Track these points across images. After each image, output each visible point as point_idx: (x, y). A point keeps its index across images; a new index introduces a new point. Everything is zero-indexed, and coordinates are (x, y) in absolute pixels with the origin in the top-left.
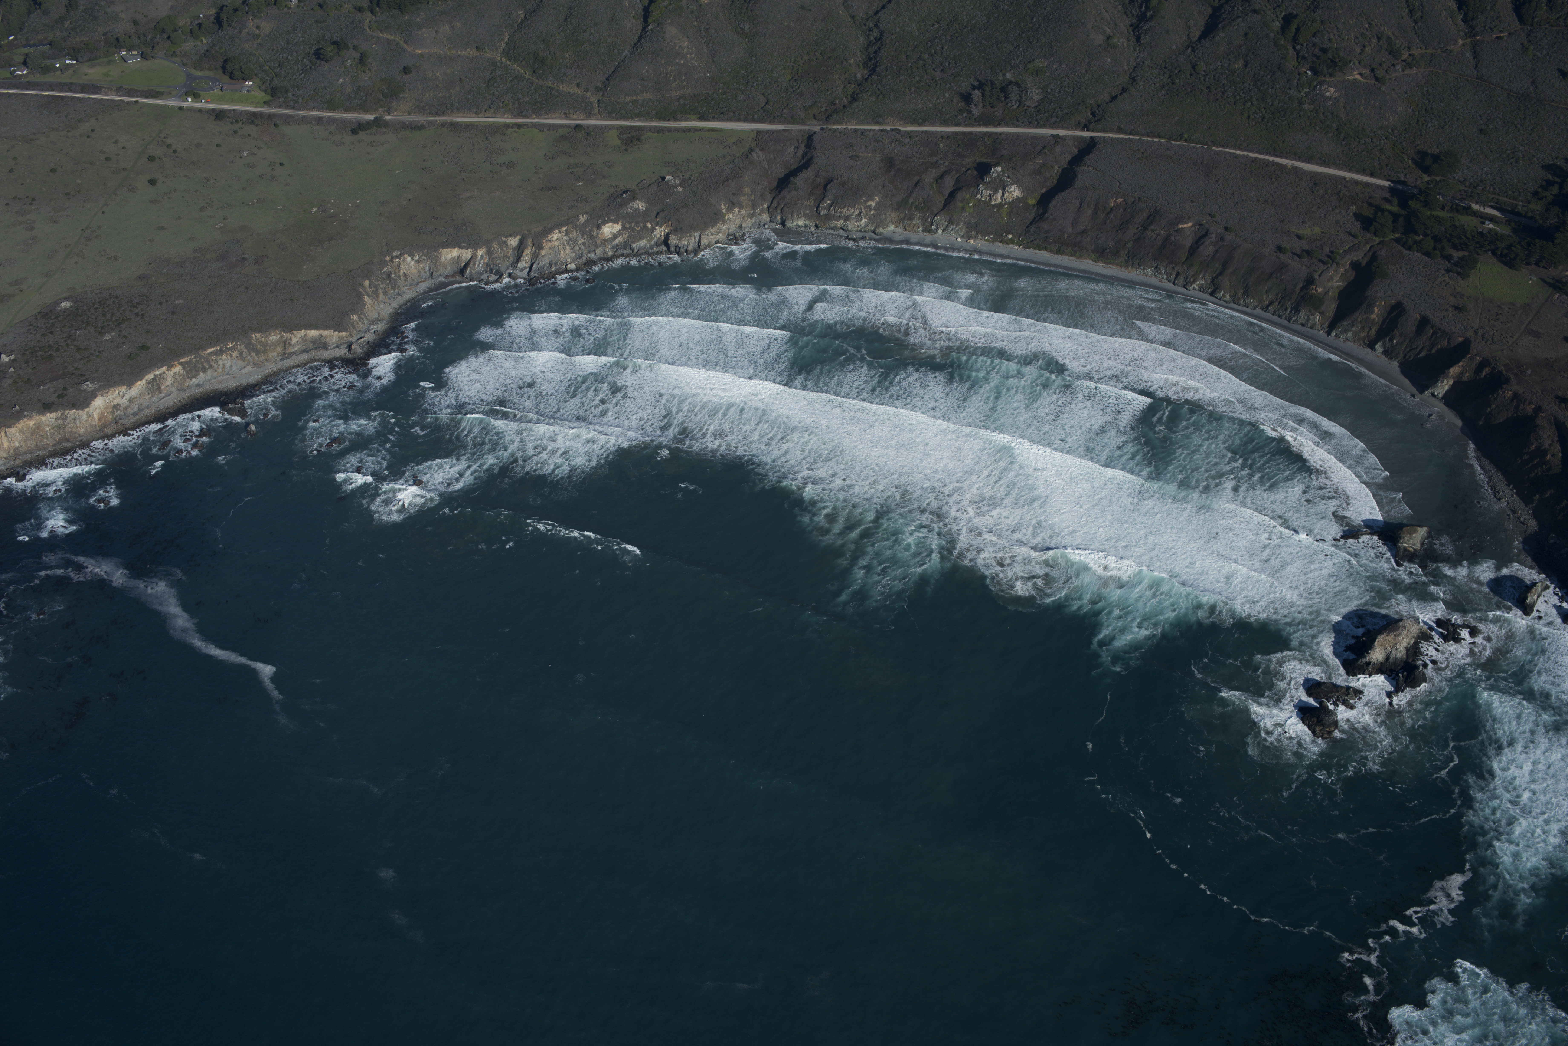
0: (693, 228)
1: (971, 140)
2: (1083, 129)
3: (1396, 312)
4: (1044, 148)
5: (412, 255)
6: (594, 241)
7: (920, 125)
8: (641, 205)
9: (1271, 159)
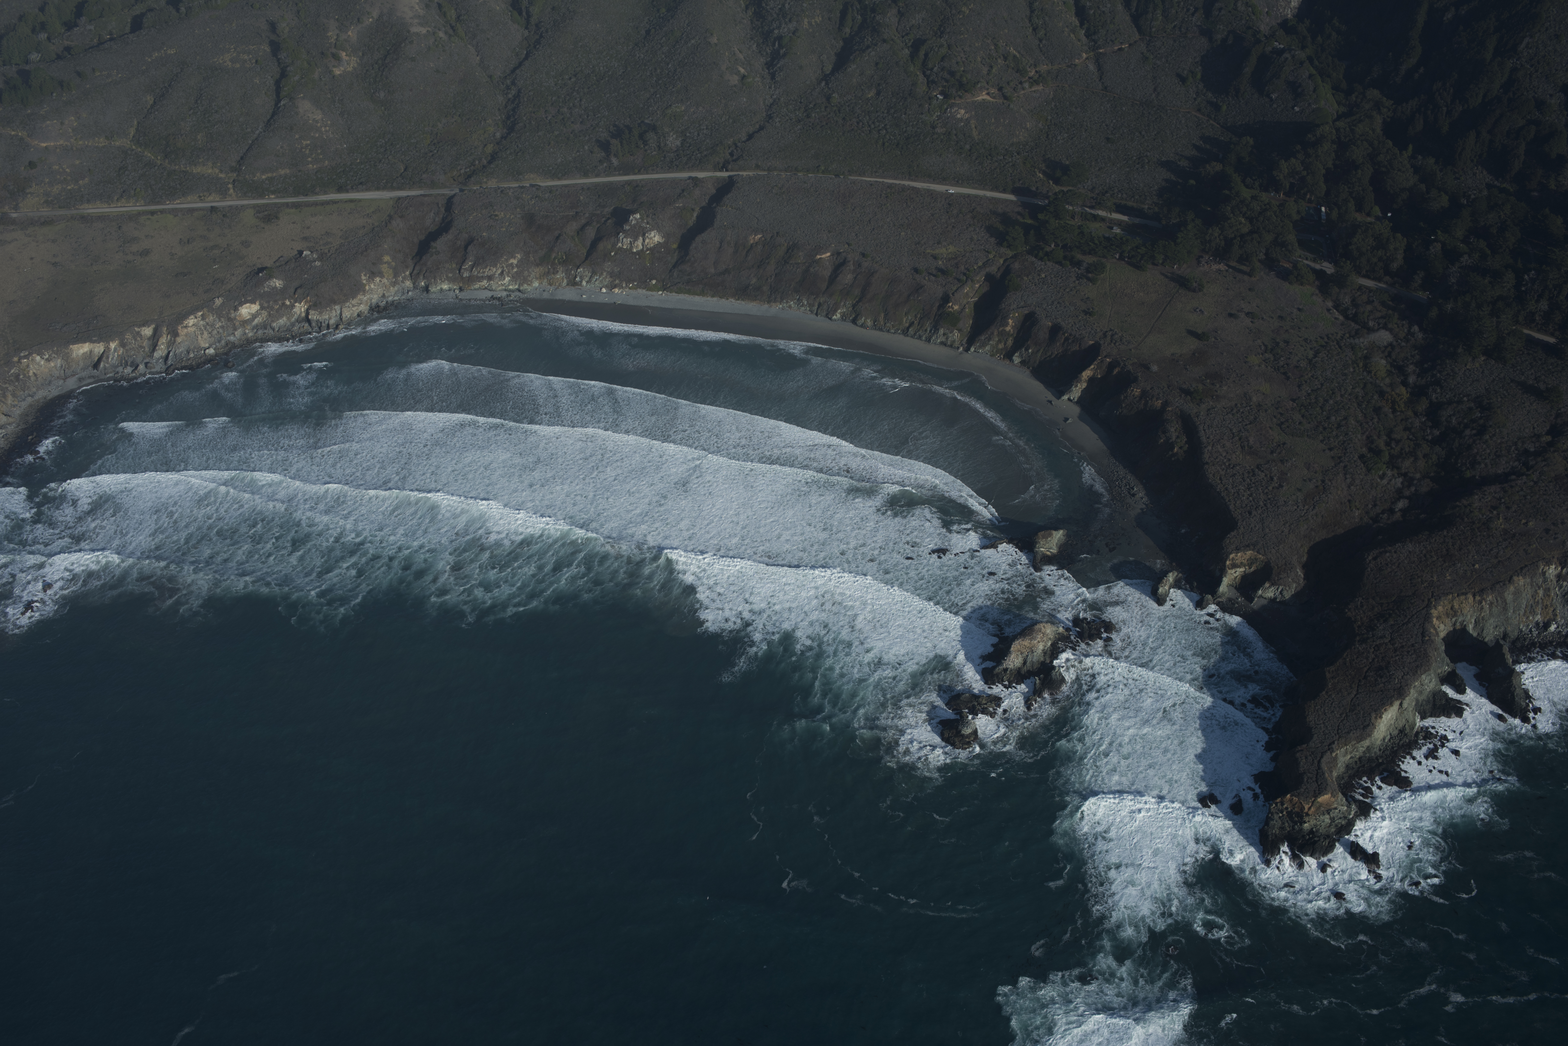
0: (334, 302)
1: (610, 190)
2: (721, 170)
3: (1029, 322)
4: (683, 191)
5: (41, 354)
6: (233, 323)
7: (559, 179)
8: (278, 283)
9: (906, 183)
